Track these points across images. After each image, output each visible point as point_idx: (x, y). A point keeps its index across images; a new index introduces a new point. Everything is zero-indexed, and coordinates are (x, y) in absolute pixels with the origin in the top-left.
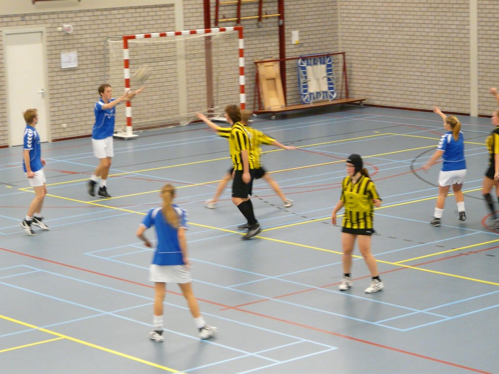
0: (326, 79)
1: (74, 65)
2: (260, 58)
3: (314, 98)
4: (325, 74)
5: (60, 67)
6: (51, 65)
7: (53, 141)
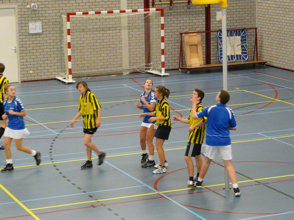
0: (240, 46)
1: (40, 31)
2: (185, 30)
4: (240, 43)
5: (29, 32)
6: (22, 31)
7: (22, 82)
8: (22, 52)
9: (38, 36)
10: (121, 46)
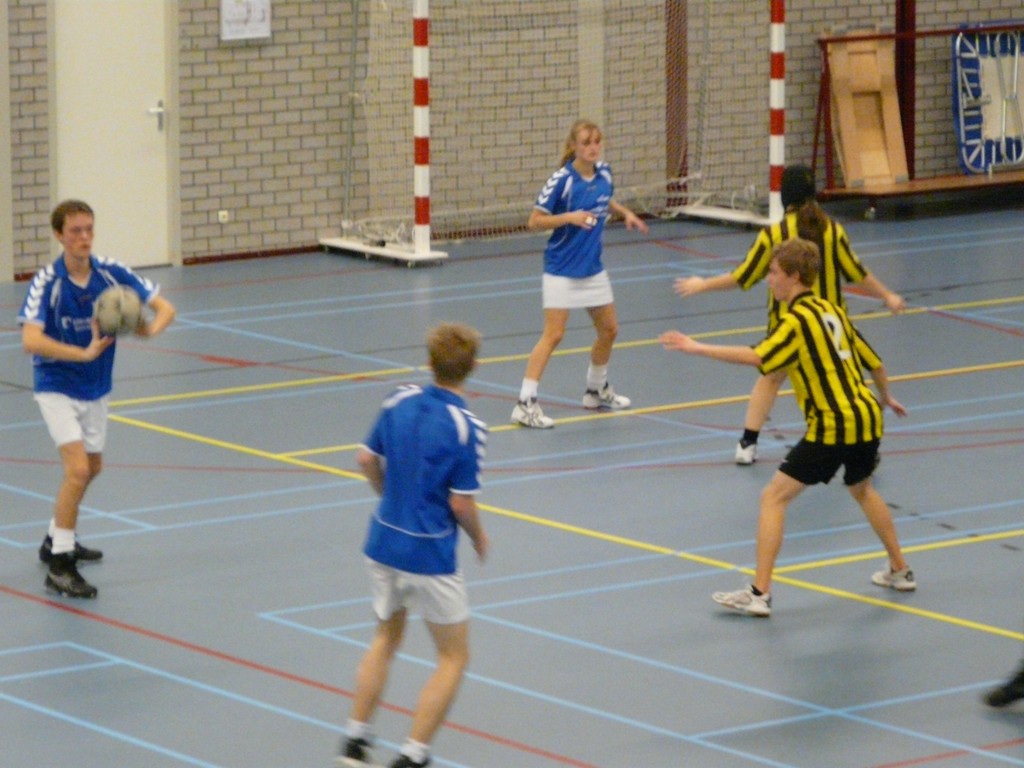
1: (261, 30)
2: (836, 29)
3: (999, 158)
5: (218, 36)
6: (191, 31)
7: (186, 262)
8: (190, 125)
9: (255, 54)
10: (575, 98)
